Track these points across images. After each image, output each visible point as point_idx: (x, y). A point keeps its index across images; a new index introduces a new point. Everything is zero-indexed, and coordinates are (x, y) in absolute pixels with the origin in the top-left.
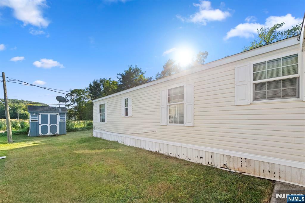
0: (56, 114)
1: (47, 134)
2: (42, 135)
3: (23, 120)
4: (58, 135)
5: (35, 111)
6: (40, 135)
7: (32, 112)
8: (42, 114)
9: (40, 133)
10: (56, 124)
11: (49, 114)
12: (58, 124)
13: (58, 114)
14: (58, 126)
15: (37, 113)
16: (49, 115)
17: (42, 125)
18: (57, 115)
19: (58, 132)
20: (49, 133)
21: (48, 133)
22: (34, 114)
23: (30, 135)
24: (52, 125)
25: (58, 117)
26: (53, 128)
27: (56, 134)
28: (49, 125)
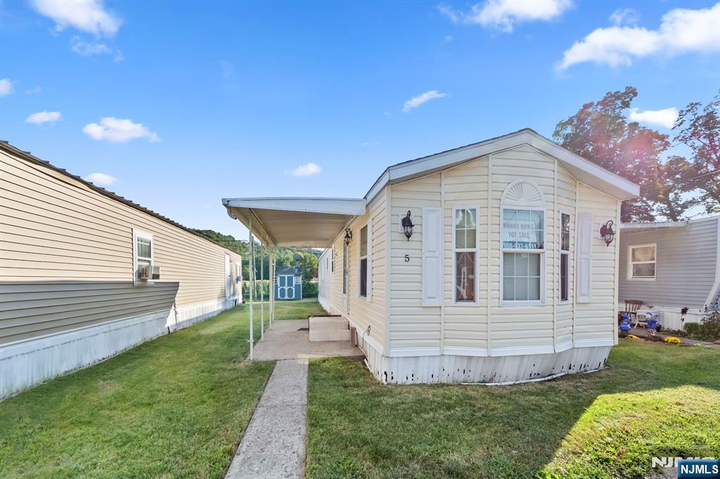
0: (292, 275)
4: (294, 300)
8: (281, 275)
9: (279, 297)
10: (292, 287)
12: (294, 287)
14: (294, 289)
16: (286, 276)
17: (281, 288)
19: (294, 297)
20: (286, 297)
24: (288, 287)
25: (294, 278)
26: (290, 291)
27: (292, 298)
28: (286, 288)
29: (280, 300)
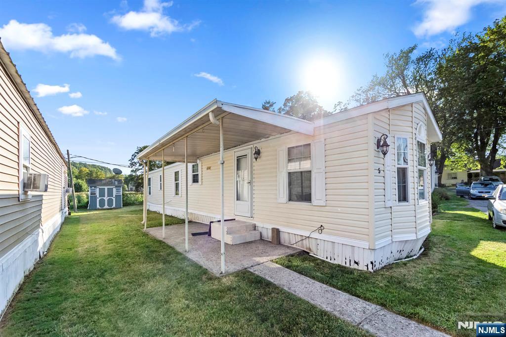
0: (112, 187)
1: (104, 208)
3: (78, 193)
4: (114, 209)
5: (94, 185)
7: (92, 185)
9: (98, 206)
10: (112, 198)
14: (114, 199)
15: (95, 187)
16: (106, 188)
17: (100, 198)
18: (114, 188)
19: (114, 206)
20: (106, 206)
22: (93, 188)
23: (89, 208)
24: (108, 198)
25: (114, 190)
26: (110, 202)
27: (112, 207)
28: (106, 198)
29: (99, 209)
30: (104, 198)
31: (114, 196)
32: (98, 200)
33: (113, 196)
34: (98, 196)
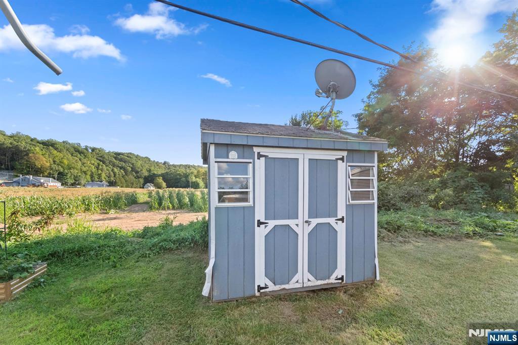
1: (292, 285)
2: (272, 287)
6: (260, 288)
10: (332, 221)
11: (300, 157)
12: (342, 220)
13: (342, 159)
14: (341, 228)
16: (304, 157)
17: (272, 223)
18: (340, 162)
19: (341, 271)
20: (303, 275)
21: (298, 277)
23: (212, 289)
24: (315, 222)
26: (322, 247)
27: (332, 280)
28: (302, 226)
30: (291, 223)
31: (342, 212)
32: (260, 234)
33: (333, 213)
34: (260, 215)
